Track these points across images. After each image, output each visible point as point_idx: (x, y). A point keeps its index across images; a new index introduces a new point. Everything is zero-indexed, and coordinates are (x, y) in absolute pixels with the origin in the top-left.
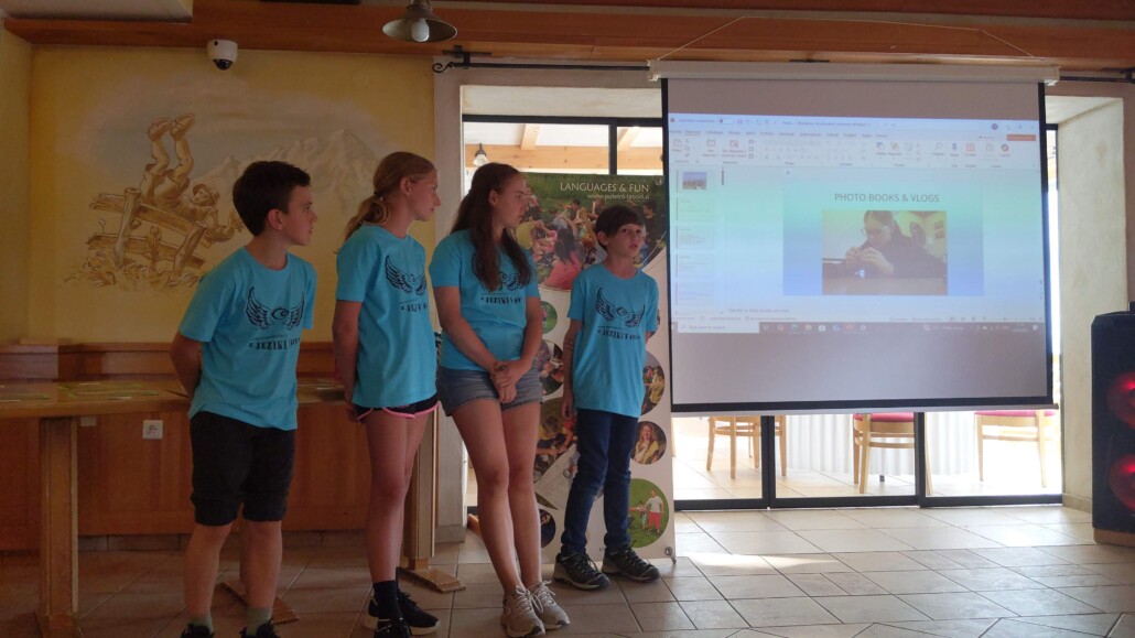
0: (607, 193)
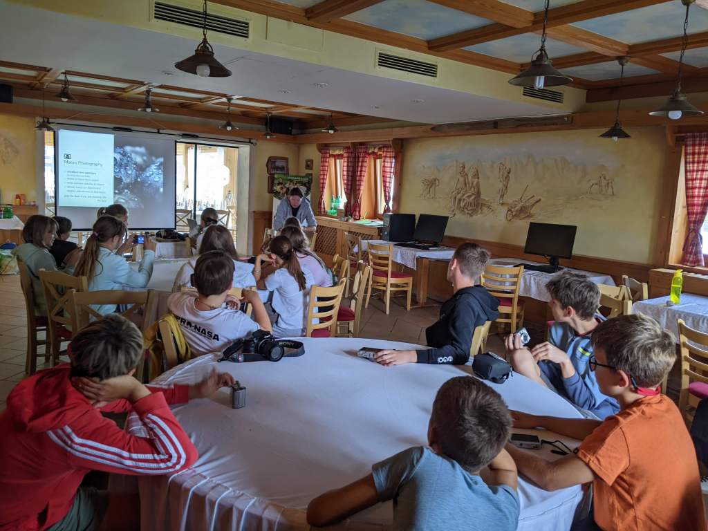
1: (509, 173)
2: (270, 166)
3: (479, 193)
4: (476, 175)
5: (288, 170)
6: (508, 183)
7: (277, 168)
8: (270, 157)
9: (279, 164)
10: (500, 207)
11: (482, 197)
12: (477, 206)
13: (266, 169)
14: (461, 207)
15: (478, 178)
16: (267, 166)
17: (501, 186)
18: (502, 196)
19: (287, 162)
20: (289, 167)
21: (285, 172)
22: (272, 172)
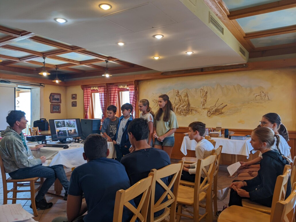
1: (207, 93)
2: (51, 98)
3: (189, 105)
4: (187, 95)
6: (206, 98)
7: (55, 99)
8: (51, 93)
9: (56, 97)
10: (203, 110)
11: (191, 106)
12: (189, 110)
13: (49, 99)
14: (179, 112)
15: (188, 97)
17: (202, 100)
18: (204, 105)
19: (60, 96)
20: (62, 99)
21: (59, 101)
22: (53, 101)
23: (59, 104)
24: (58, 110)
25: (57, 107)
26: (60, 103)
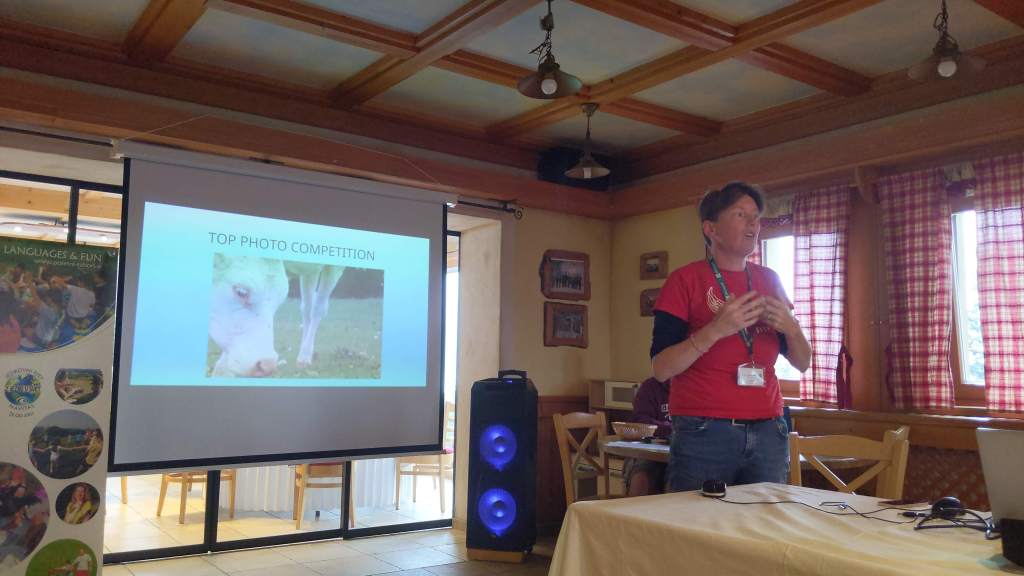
0: (56, 259)
2: (547, 274)
5: (588, 284)
7: (565, 280)
8: (548, 251)
9: (571, 270)
13: (540, 280)
16: (542, 275)
19: (587, 266)
20: (593, 278)
21: (582, 291)
22: (555, 289)
23: (581, 302)
24: (578, 332)
25: (572, 318)
26: (586, 297)
